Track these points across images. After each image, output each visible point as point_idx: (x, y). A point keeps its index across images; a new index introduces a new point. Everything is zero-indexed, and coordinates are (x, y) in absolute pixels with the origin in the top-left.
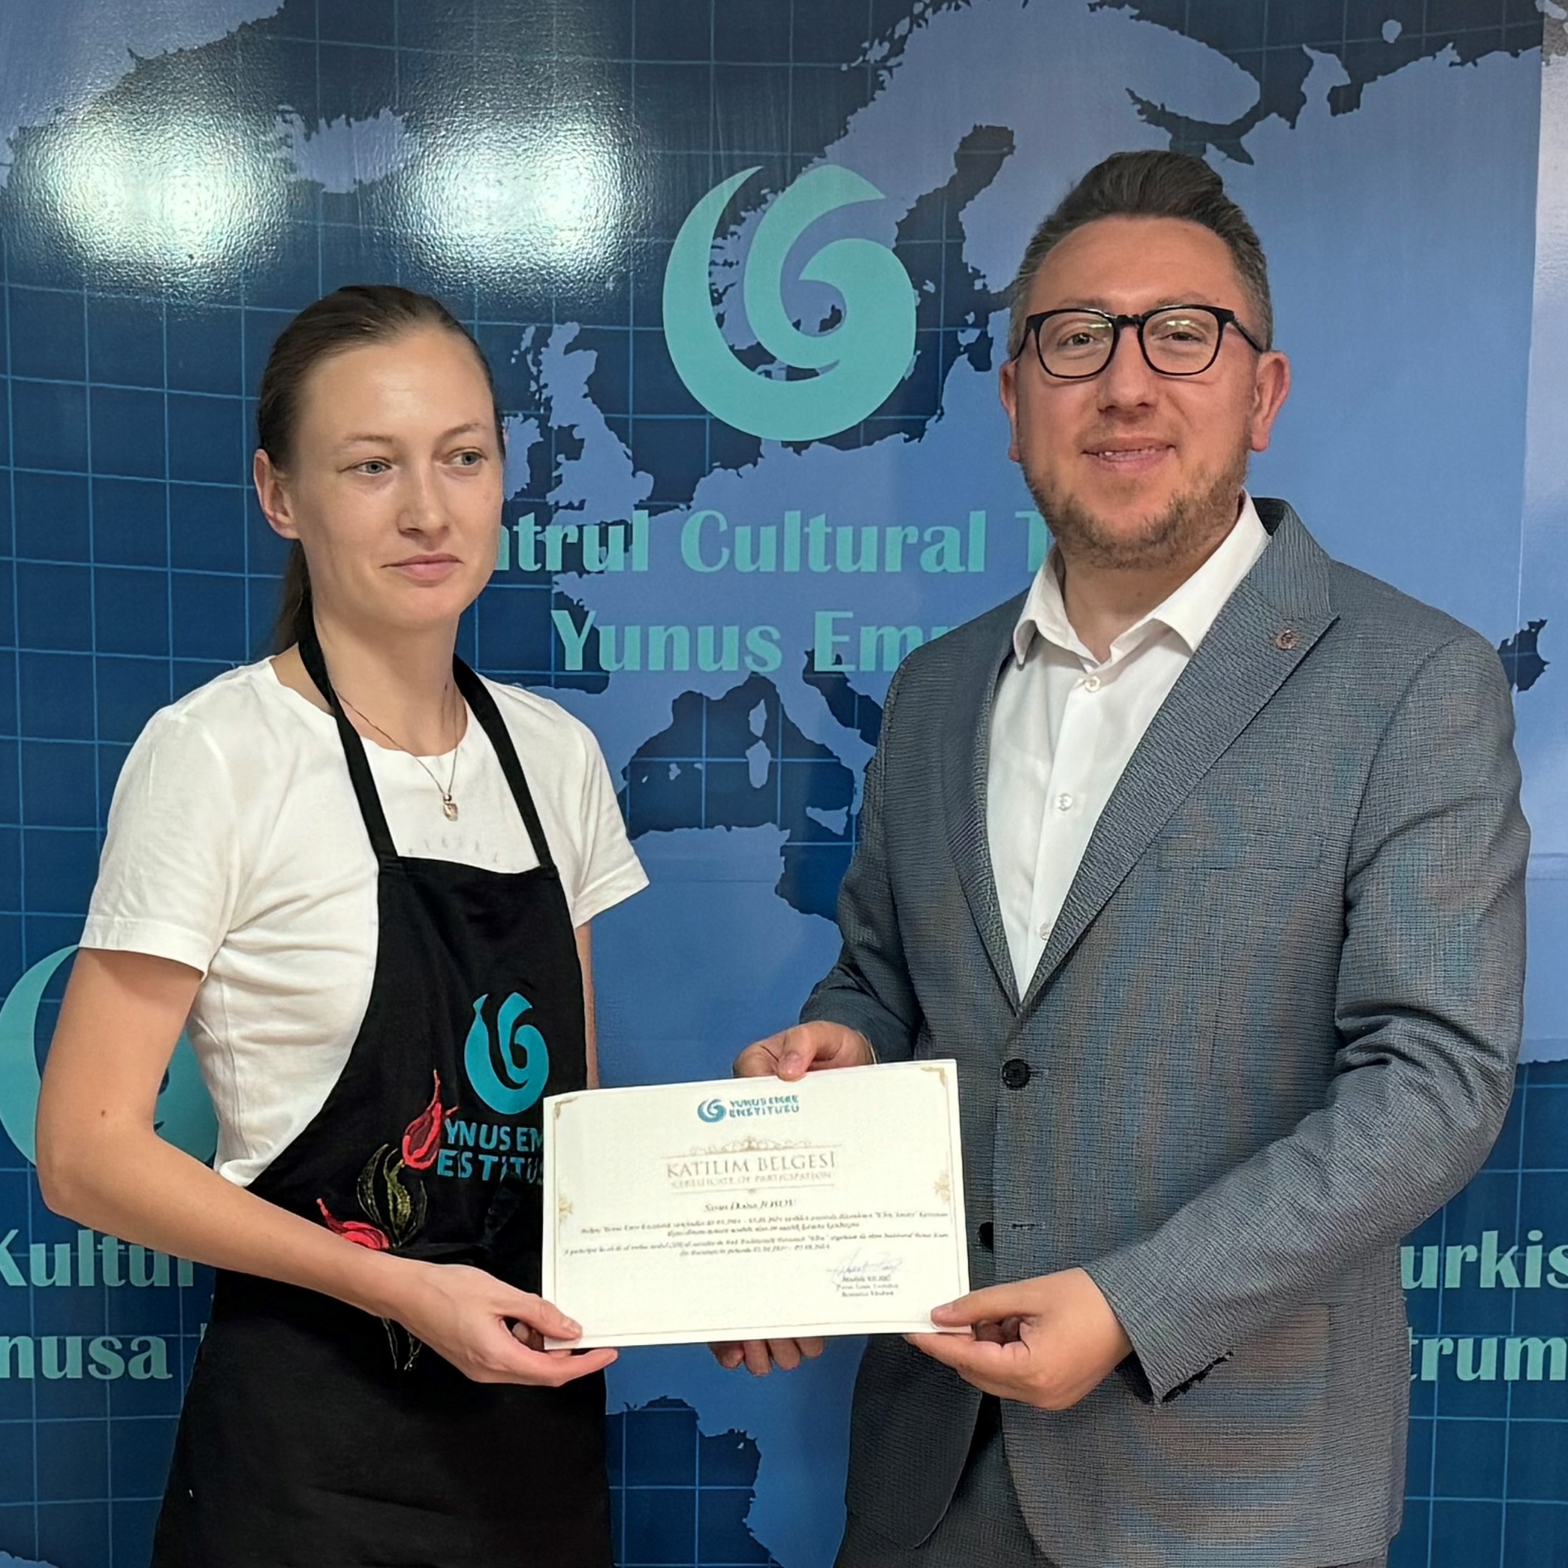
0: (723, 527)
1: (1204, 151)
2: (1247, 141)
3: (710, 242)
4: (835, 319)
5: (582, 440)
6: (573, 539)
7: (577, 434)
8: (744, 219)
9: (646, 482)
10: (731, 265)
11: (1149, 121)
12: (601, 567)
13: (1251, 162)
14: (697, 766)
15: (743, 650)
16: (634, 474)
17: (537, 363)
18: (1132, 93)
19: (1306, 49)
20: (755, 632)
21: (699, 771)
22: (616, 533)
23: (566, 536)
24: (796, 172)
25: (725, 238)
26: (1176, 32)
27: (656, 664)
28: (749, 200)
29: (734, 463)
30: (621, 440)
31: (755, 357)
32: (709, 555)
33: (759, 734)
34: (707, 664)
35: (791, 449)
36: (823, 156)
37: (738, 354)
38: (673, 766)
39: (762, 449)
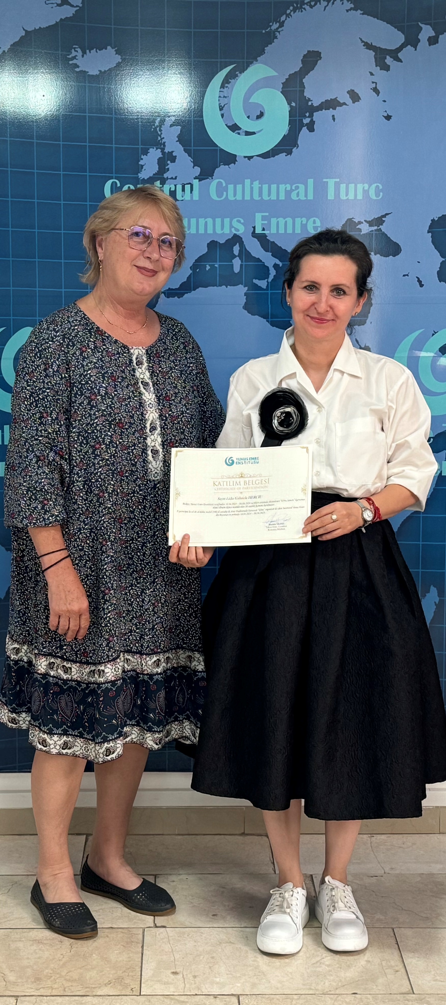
0: (224, 185)
1: (386, 59)
2: (400, 55)
3: (219, 90)
4: (261, 116)
5: (176, 156)
6: (173, 189)
7: (174, 154)
8: (230, 82)
9: (198, 170)
10: (226, 97)
11: (367, 48)
12: (183, 199)
13: (402, 62)
14: (216, 265)
15: (231, 226)
16: (193, 167)
17: (160, 130)
18: (361, 39)
19: (420, 23)
20: (236, 219)
21: (216, 267)
22: (188, 187)
23: (170, 188)
24: (248, 66)
25: (224, 88)
26: (376, 19)
27: (202, 231)
28: (232, 76)
29: (227, 163)
30: (189, 156)
31: (234, 128)
32: (219, 195)
33: (237, 254)
34: (218, 231)
35: (247, 159)
36: (257, 61)
37: (228, 127)
38: (207, 266)
39: (237, 159)
